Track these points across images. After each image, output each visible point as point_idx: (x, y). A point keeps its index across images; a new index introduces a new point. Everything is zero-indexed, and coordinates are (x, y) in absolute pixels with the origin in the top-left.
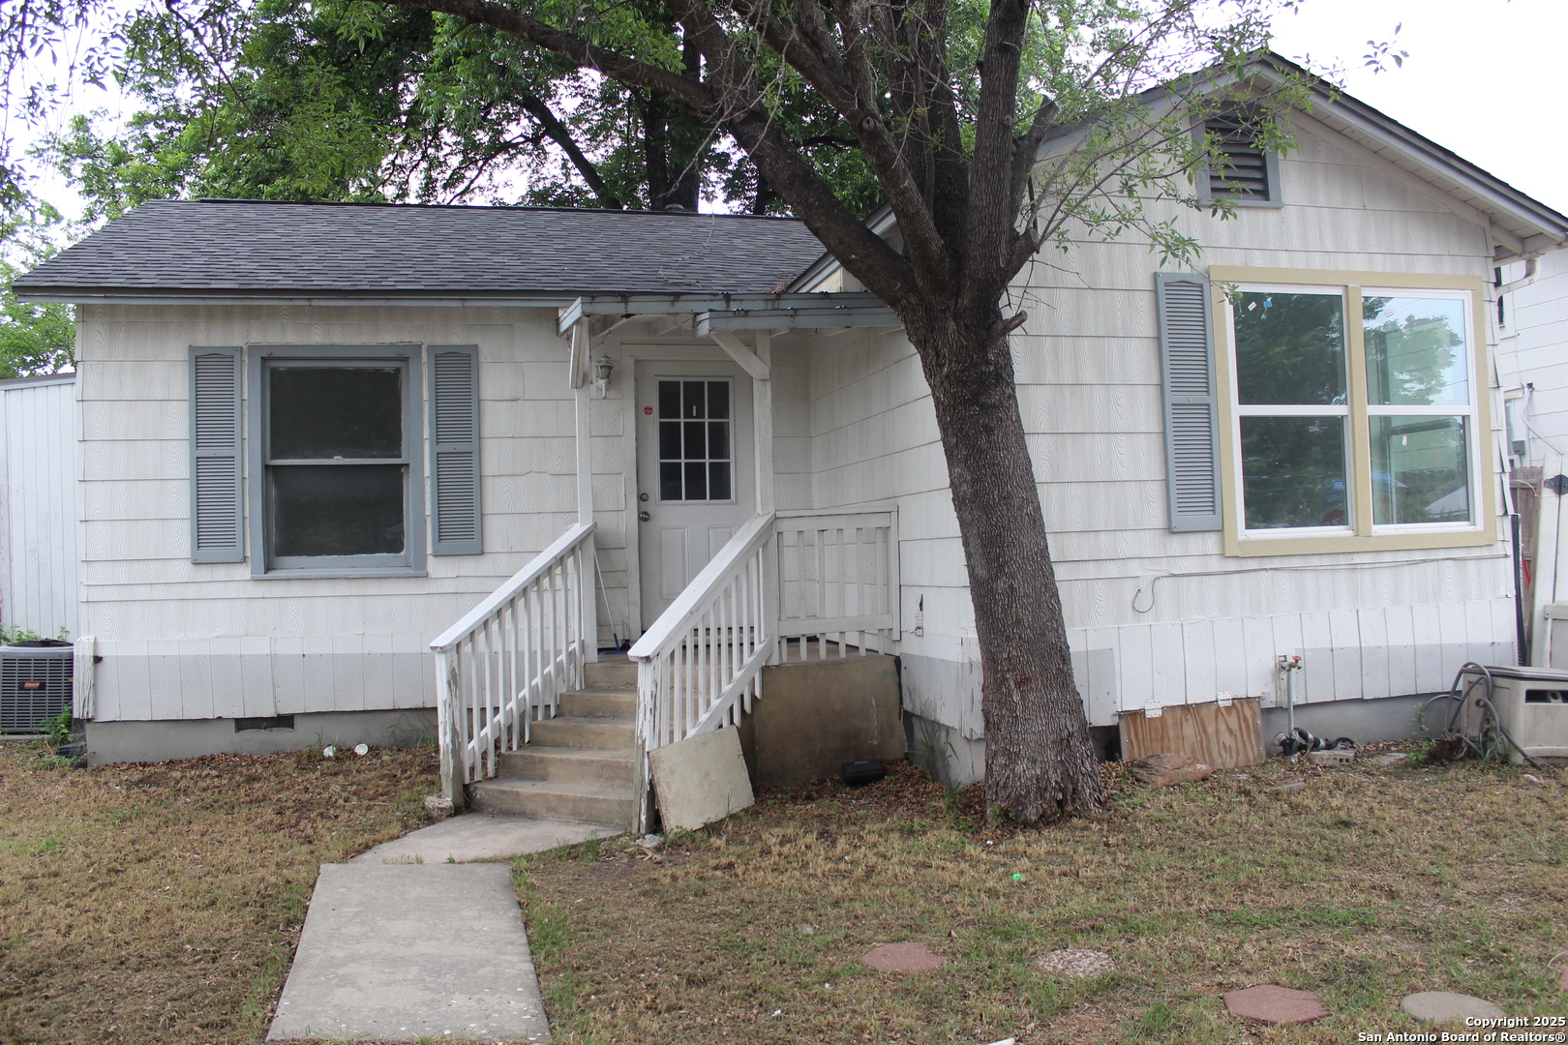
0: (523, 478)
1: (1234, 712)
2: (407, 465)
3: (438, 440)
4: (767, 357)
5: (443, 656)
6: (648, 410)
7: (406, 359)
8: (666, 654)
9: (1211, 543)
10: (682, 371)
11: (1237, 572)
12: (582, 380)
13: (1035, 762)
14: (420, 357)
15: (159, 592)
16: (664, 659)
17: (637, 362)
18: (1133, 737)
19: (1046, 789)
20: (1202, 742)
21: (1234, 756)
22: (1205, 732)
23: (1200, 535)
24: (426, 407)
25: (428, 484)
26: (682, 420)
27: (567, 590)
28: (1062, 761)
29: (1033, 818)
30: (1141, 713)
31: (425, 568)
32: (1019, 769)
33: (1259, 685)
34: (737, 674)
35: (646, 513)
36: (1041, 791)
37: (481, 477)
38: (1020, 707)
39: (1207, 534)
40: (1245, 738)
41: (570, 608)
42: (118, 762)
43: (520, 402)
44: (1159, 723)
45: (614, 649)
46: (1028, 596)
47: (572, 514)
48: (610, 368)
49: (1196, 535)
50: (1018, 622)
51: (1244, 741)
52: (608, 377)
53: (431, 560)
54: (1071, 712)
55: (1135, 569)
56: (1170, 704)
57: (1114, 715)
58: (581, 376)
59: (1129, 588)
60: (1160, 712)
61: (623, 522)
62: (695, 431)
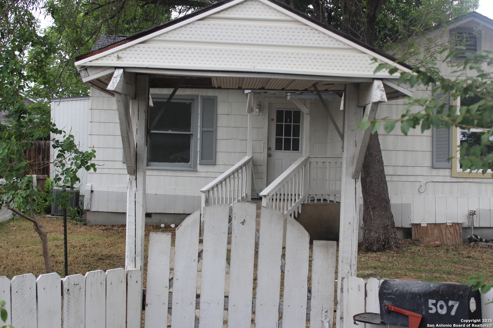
0: (230, 140)
1: (452, 227)
2: (192, 134)
3: (202, 126)
4: (309, 106)
5: (204, 194)
6: (273, 120)
7: (193, 100)
8: (271, 195)
9: (447, 172)
10: (284, 107)
11: (456, 182)
12: (251, 110)
13: (376, 232)
14: (198, 99)
15: (112, 171)
16: (270, 197)
17: (269, 103)
18: (416, 232)
19: (379, 241)
20: (440, 236)
21: (451, 241)
22: (442, 233)
23: (443, 169)
24: (199, 116)
25: (199, 141)
26: (284, 124)
27: (242, 178)
28: (384, 233)
29: (375, 249)
30: (420, 225)
31: (196, 168)
32: (372, 234)
33: (462, 219)
34: (293, 205)
35: (270, 154)
36: (378, 241)
37: (216, 139)
38: (372, 216)
39: (446, 170)
40: (456, 236)
41: (243, 184)
42: (96, 224)
43: (230, 115)
44: (425, 228)
45: (257, 199)
46: (376, 183)
47: (245, 153)
48: (260, 105)
49: (442, 169)
50: (373, 191)
51: (455, 237)
52: (259, 108)
53: (198, 166)
54: (388, 219)
55: (420, 179)
56: (430, 223)
57: (410, 224)
58: (250, 109)
59: (418, 185)
60: (426, 225)
61: (262, 157)
62: (288, 127)
